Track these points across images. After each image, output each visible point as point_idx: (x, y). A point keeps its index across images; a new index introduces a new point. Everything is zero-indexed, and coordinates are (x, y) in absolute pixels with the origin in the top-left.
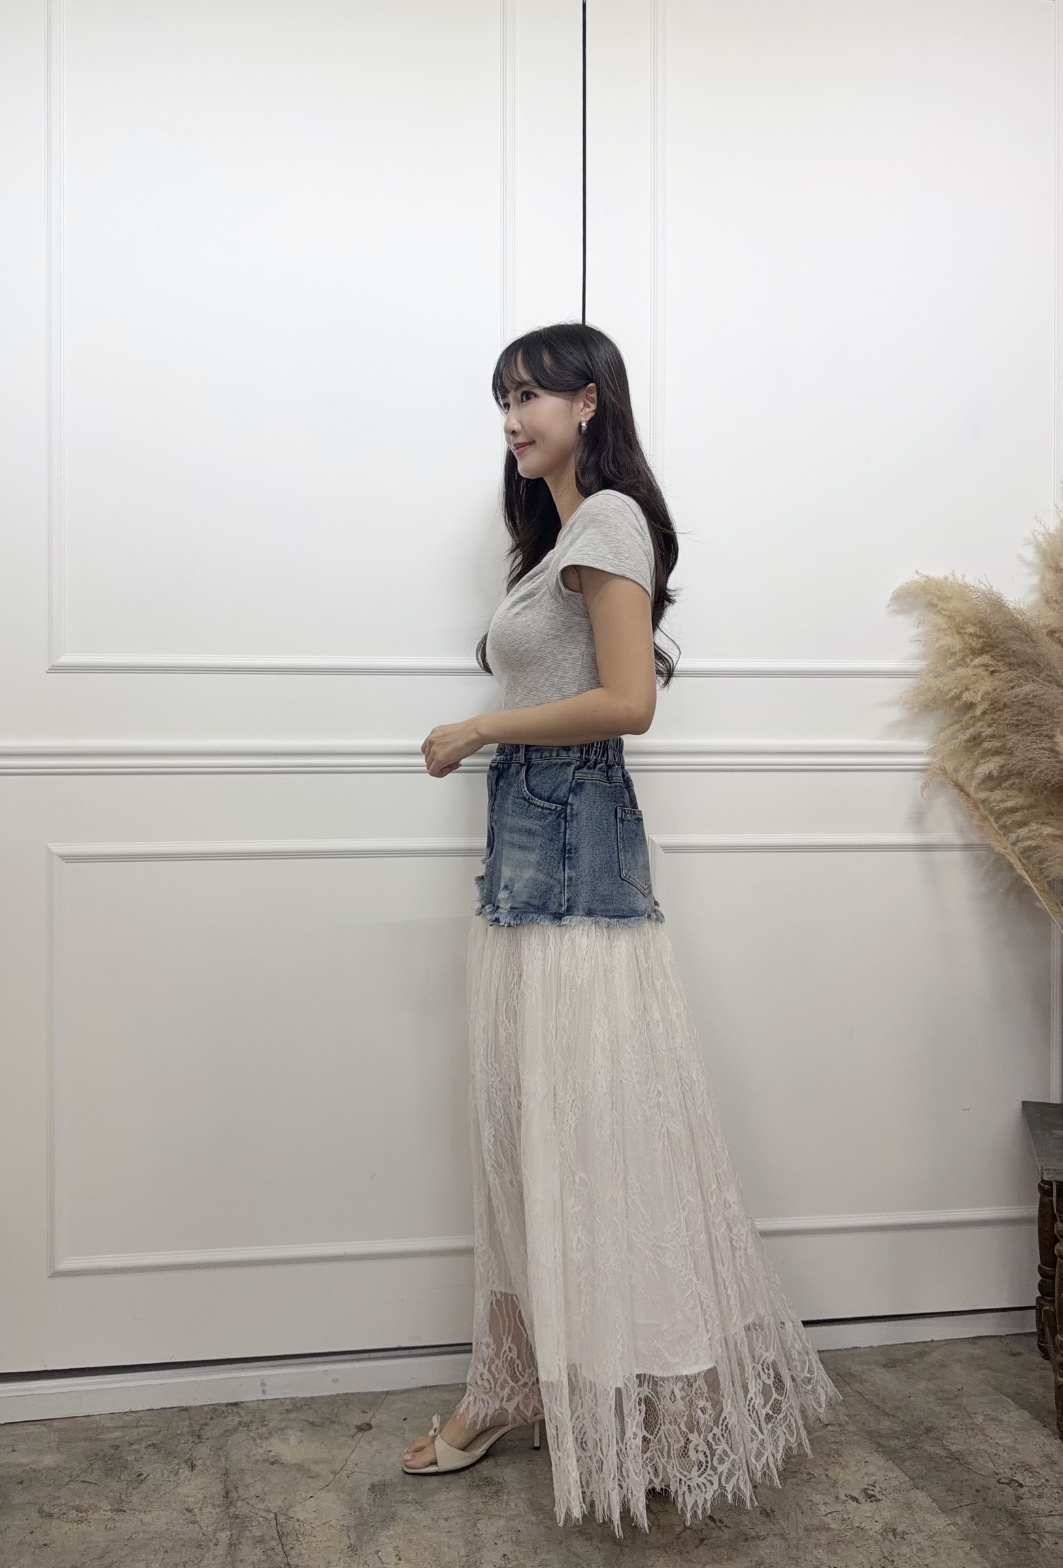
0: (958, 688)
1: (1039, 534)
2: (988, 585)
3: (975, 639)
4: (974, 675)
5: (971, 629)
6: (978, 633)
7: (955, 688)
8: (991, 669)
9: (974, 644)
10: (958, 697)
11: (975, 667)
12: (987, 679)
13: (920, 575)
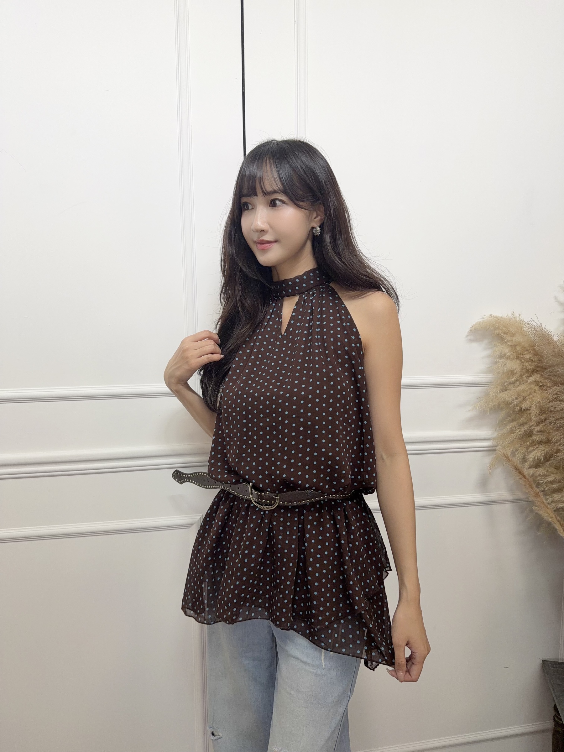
0: (518, 399)
2: (538, 323)
3: (530, 363)
4: (529, 389)
5: (528, 357)
6: (532, 358)
7: (516, 399)
8: (541, 384)
9: (529, 367)
10: (517, 405)
11: (530, 383)
13: (493, 317)
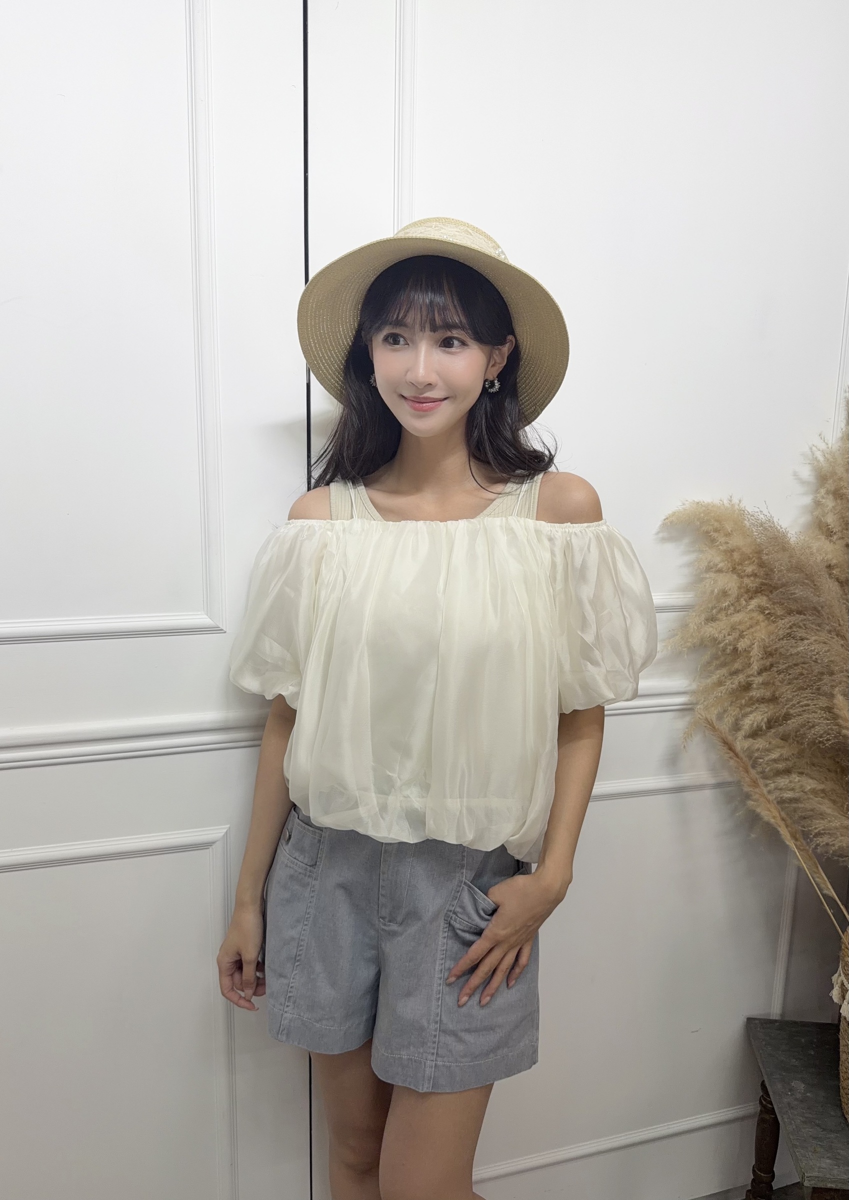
1: (819, 450)
2: (768, 515)
3: (752, 578)
4: (749, 619)
7: (729, 635)
10: (729, 644)
12: (763, 624)
